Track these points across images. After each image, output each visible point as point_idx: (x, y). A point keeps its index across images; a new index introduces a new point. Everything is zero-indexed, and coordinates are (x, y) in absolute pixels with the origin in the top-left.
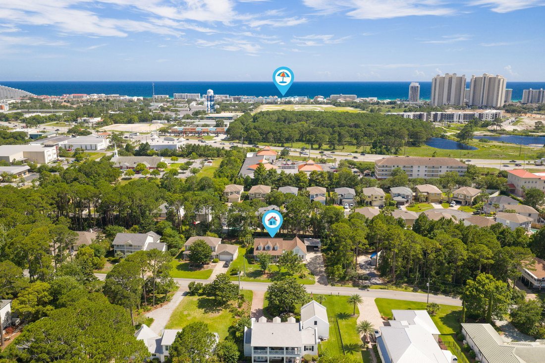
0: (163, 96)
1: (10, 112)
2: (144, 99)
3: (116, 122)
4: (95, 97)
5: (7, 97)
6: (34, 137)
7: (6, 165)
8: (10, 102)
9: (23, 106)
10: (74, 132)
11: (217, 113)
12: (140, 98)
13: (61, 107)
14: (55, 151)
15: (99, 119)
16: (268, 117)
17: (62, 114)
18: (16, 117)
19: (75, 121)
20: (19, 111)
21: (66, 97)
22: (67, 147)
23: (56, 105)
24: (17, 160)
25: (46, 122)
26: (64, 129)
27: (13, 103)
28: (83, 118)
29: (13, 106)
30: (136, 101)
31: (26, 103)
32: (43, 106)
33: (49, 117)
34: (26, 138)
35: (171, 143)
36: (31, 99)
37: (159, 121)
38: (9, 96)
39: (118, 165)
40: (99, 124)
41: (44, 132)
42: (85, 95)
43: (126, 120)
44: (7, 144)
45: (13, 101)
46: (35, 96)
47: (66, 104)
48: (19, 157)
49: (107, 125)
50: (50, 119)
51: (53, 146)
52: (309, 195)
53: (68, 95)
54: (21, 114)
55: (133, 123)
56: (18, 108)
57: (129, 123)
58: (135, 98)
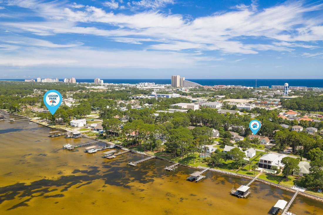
0: (265, 87)
1: (189, 92)
2: (253, 88)
3: (231, 98)
4: (229, 86)
5: (189, 86)
6: (193, 102)
7: (180, 109)
8: (190, 88)
9: (195, 90)
10: (209, 100)
11: (289, 96)
12: (251, 87)
13: (210, 91)
14: (198, 106)
15: (224, 96)
16: (316, 98)
17: (209, 94)
18: (190, 94)
19: (213, 96)
20: (193, 92)
21: (215, 86)
22: (204, 106)
23: (209, 90)
24: (184, 108)
25: (201, 97)
26: (206, 100)
27: (191, 89)
28: (217, 96)
29: (191, 90)
30: (248, 89)
31: (196, 89)
32: (203, 90)
33: (203, 95)
34: (191, 102)
35: (248, 107)
36: (199, 87)
37: (252, 98)
38: (191, 86)
39: (220, 113)
40: (223, 98)
41: (198, 100)
42: (225, 86)
43: (236, 97)
44: (183, 102)
45: (191, 88)
46: (201, 86)
47: (213, 89)
48: (185, 107)
49: (226, 99)
50: (203, 96)
51: (198, 104)
52: (292, 128)
53: (216, 86)
54: (192, 93)
55: (239, 99)
56: (192, 91)
57: (237, 99)
58: (248, 88)
